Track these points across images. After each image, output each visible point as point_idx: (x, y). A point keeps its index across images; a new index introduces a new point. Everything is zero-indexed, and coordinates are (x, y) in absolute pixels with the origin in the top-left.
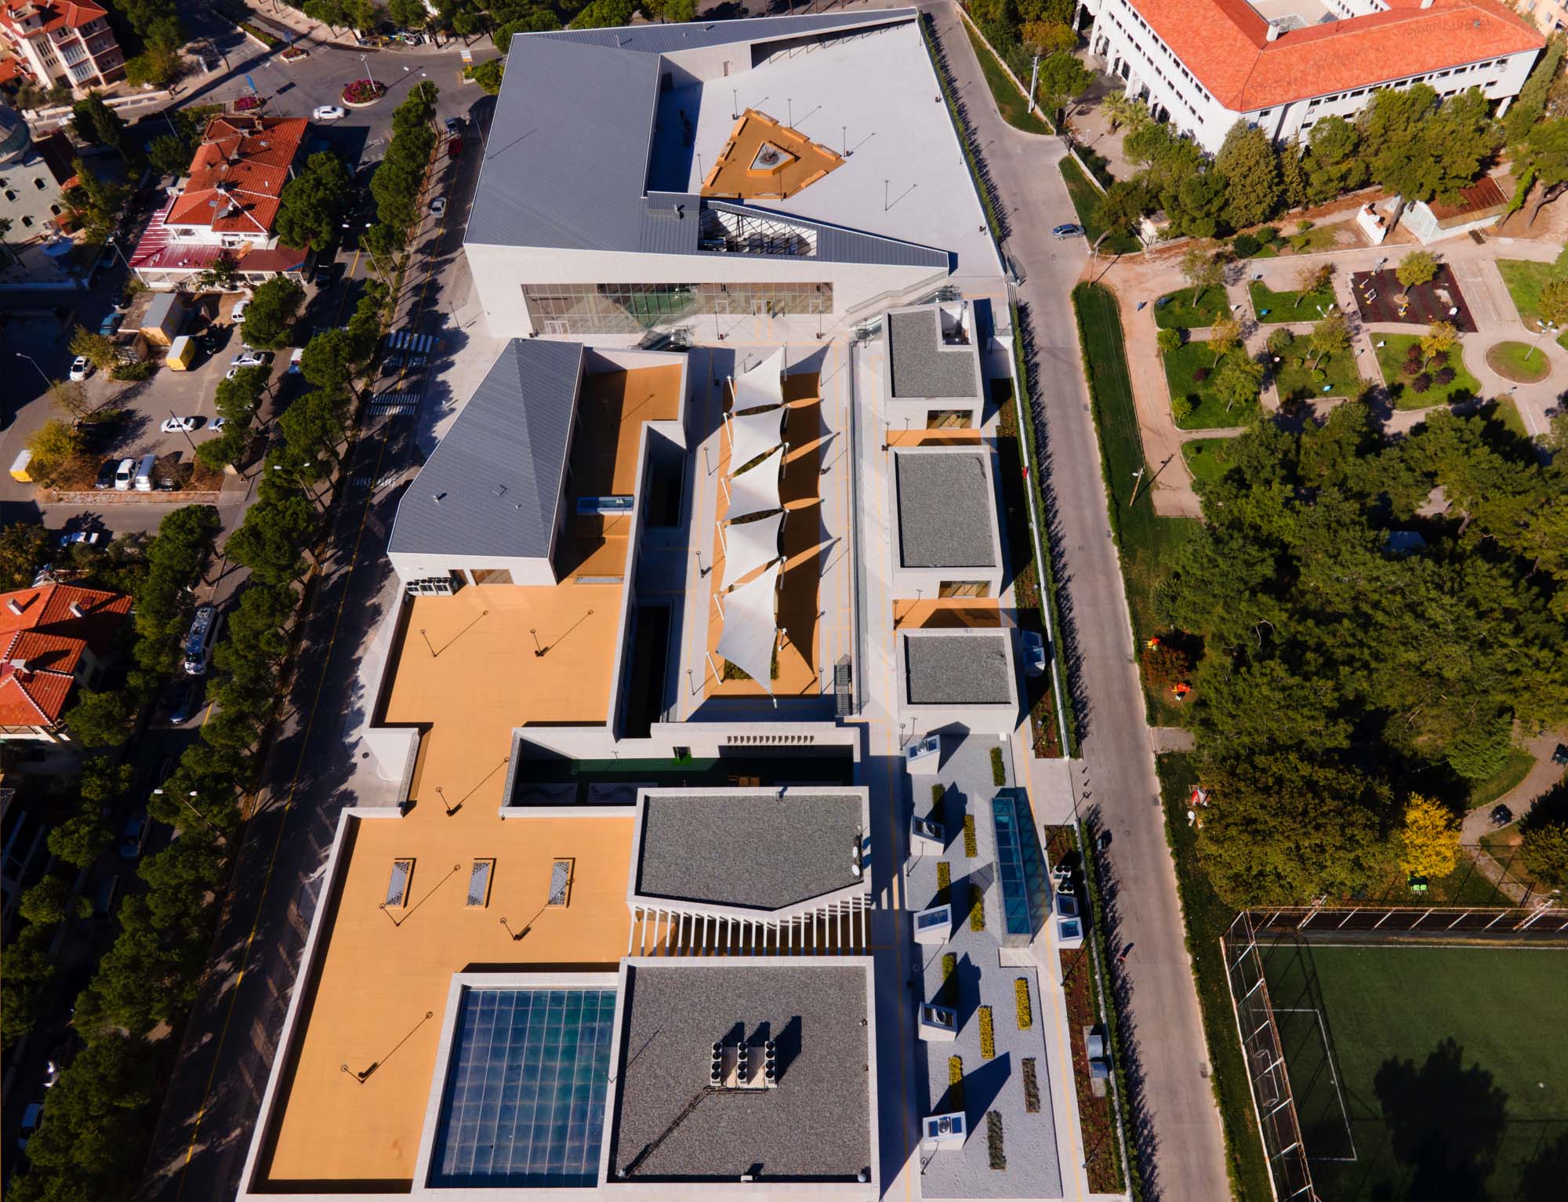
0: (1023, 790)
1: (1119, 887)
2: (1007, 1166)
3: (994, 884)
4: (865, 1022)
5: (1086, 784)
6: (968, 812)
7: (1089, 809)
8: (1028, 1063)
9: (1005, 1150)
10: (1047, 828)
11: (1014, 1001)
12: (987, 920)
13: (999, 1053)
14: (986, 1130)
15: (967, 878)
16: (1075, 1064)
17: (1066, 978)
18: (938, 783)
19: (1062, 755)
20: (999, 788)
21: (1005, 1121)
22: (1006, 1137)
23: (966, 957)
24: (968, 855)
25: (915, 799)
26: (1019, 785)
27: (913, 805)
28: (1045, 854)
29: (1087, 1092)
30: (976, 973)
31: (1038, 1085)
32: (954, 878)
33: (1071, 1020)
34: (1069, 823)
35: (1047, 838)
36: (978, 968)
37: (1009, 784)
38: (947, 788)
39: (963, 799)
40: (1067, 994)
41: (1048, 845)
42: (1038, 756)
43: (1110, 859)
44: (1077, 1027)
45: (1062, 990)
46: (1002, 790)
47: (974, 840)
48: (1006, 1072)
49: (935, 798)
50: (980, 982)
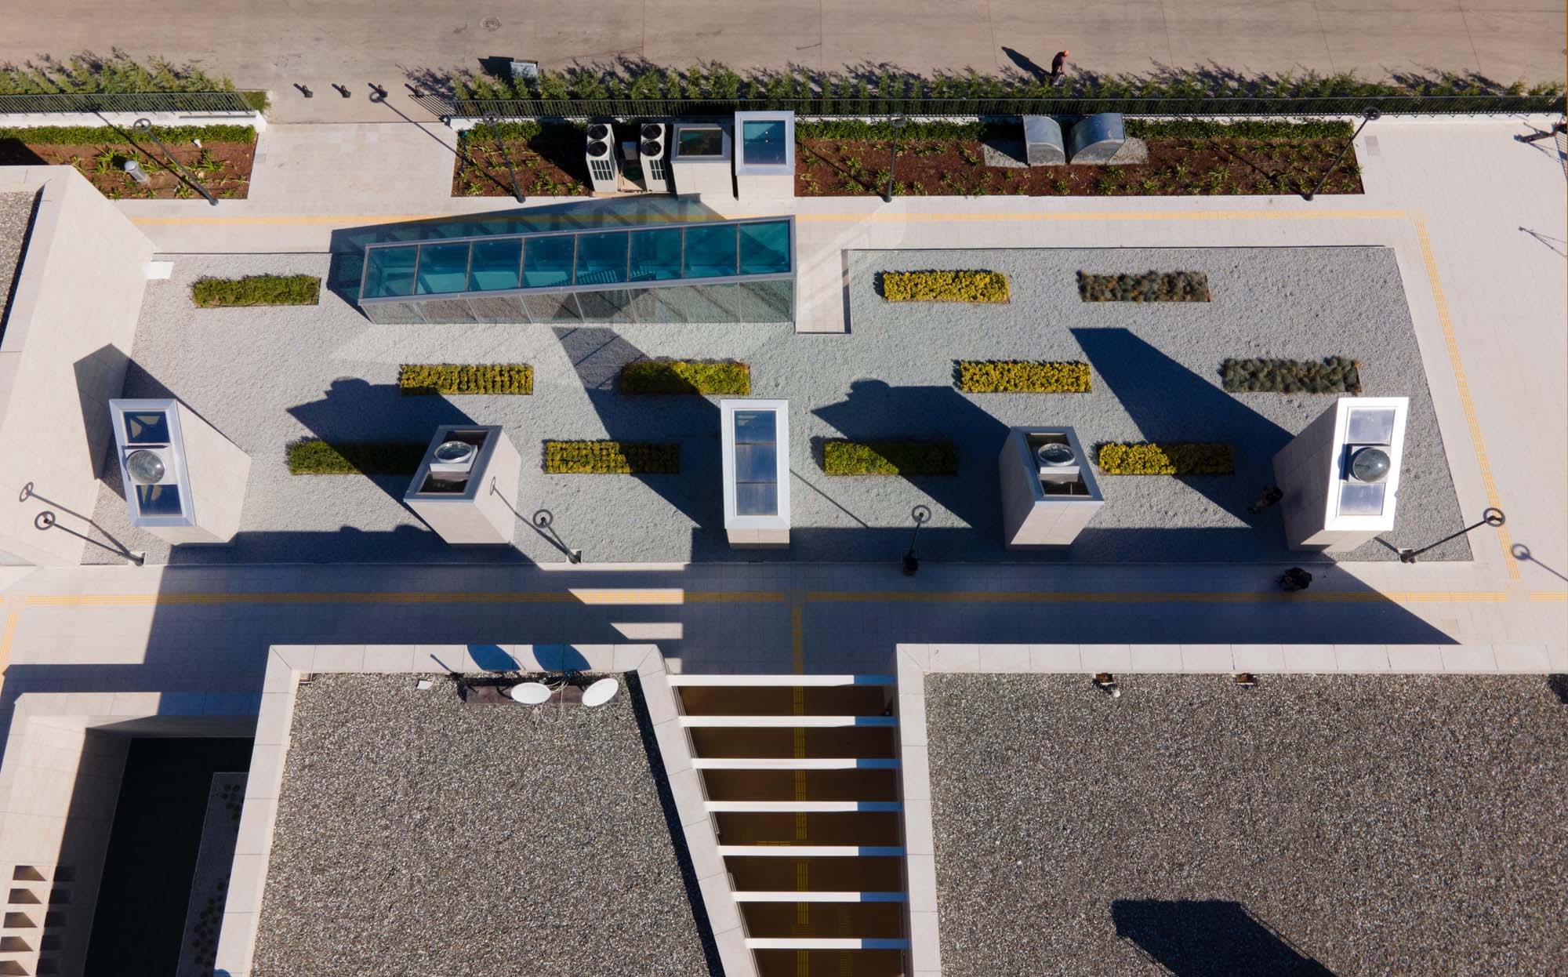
0: (338, 236)
1: (633, 58)
2: (1347, 354)
3: (617, 328)
4: (1104, 682)
5: (345, 93)
6: (391, 379)
7: (417, 95)
8: (1089, 287)
9: (1309, 356)
10: (462, 188)
11: (937, 307)
12: (721, 354)
13: (1074, 351)
14: (1271, 396)
15: (596, 395)
16: (1076, 190)
17: (869, 188)
18: (282, 456)
19: (246, 135)
20: (324, 292)
21: (1240, 352)
22: (1277, 353)
23: (825, 413)
24: (525, 388)
25: (330, 524)
26: (325, 243)
27: (348, 532)
28: (532, 202)
29: (1138, 176)
30: (867, 392)
31: (1144, 271)
32: (594, 429)
33: (972, 190)
34: (453, 141)
35: (489, 192)
36: (857, 386)
37: (320, 269)
38: (301, 431)
39: (347, 391)
40: (910, 189)
41: (509, 191)
42: (239, 191)
43: (561, 68)
44: (989, 177)
45: (899, 201)
46: (330, 286)
47: (481, 370)
48: (1122, 337)
49: (331, 467)
50: (892, 383)
